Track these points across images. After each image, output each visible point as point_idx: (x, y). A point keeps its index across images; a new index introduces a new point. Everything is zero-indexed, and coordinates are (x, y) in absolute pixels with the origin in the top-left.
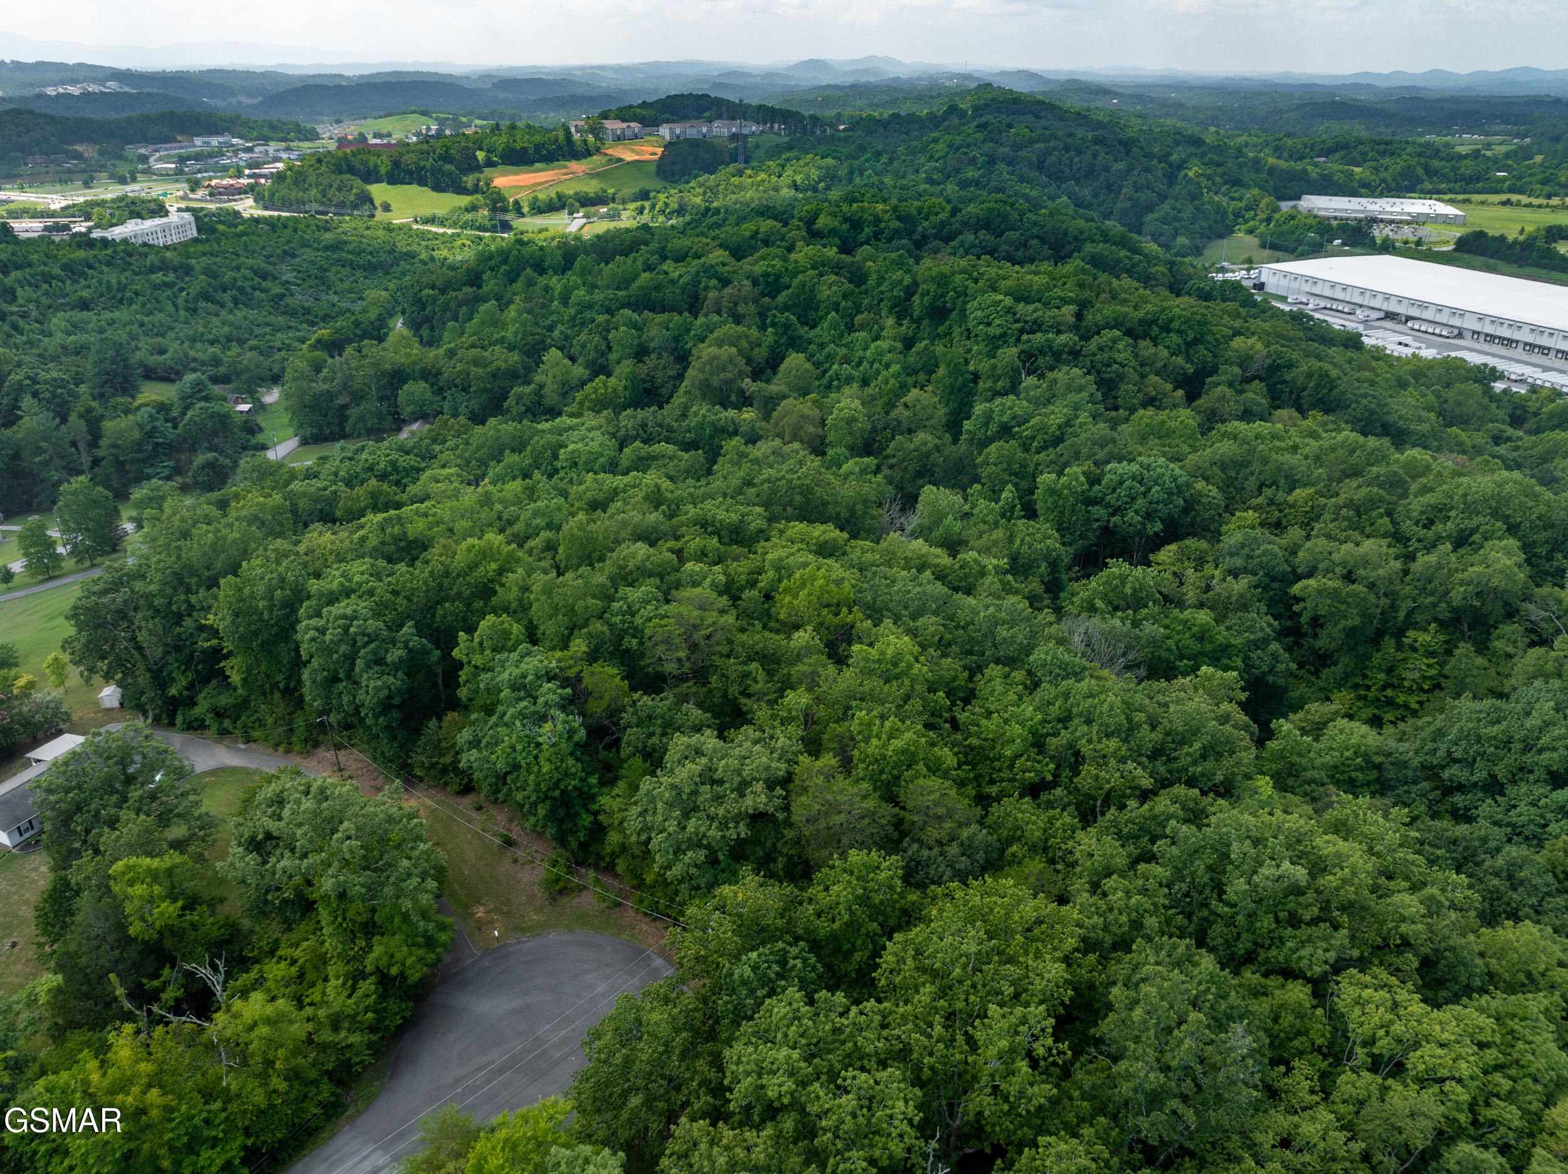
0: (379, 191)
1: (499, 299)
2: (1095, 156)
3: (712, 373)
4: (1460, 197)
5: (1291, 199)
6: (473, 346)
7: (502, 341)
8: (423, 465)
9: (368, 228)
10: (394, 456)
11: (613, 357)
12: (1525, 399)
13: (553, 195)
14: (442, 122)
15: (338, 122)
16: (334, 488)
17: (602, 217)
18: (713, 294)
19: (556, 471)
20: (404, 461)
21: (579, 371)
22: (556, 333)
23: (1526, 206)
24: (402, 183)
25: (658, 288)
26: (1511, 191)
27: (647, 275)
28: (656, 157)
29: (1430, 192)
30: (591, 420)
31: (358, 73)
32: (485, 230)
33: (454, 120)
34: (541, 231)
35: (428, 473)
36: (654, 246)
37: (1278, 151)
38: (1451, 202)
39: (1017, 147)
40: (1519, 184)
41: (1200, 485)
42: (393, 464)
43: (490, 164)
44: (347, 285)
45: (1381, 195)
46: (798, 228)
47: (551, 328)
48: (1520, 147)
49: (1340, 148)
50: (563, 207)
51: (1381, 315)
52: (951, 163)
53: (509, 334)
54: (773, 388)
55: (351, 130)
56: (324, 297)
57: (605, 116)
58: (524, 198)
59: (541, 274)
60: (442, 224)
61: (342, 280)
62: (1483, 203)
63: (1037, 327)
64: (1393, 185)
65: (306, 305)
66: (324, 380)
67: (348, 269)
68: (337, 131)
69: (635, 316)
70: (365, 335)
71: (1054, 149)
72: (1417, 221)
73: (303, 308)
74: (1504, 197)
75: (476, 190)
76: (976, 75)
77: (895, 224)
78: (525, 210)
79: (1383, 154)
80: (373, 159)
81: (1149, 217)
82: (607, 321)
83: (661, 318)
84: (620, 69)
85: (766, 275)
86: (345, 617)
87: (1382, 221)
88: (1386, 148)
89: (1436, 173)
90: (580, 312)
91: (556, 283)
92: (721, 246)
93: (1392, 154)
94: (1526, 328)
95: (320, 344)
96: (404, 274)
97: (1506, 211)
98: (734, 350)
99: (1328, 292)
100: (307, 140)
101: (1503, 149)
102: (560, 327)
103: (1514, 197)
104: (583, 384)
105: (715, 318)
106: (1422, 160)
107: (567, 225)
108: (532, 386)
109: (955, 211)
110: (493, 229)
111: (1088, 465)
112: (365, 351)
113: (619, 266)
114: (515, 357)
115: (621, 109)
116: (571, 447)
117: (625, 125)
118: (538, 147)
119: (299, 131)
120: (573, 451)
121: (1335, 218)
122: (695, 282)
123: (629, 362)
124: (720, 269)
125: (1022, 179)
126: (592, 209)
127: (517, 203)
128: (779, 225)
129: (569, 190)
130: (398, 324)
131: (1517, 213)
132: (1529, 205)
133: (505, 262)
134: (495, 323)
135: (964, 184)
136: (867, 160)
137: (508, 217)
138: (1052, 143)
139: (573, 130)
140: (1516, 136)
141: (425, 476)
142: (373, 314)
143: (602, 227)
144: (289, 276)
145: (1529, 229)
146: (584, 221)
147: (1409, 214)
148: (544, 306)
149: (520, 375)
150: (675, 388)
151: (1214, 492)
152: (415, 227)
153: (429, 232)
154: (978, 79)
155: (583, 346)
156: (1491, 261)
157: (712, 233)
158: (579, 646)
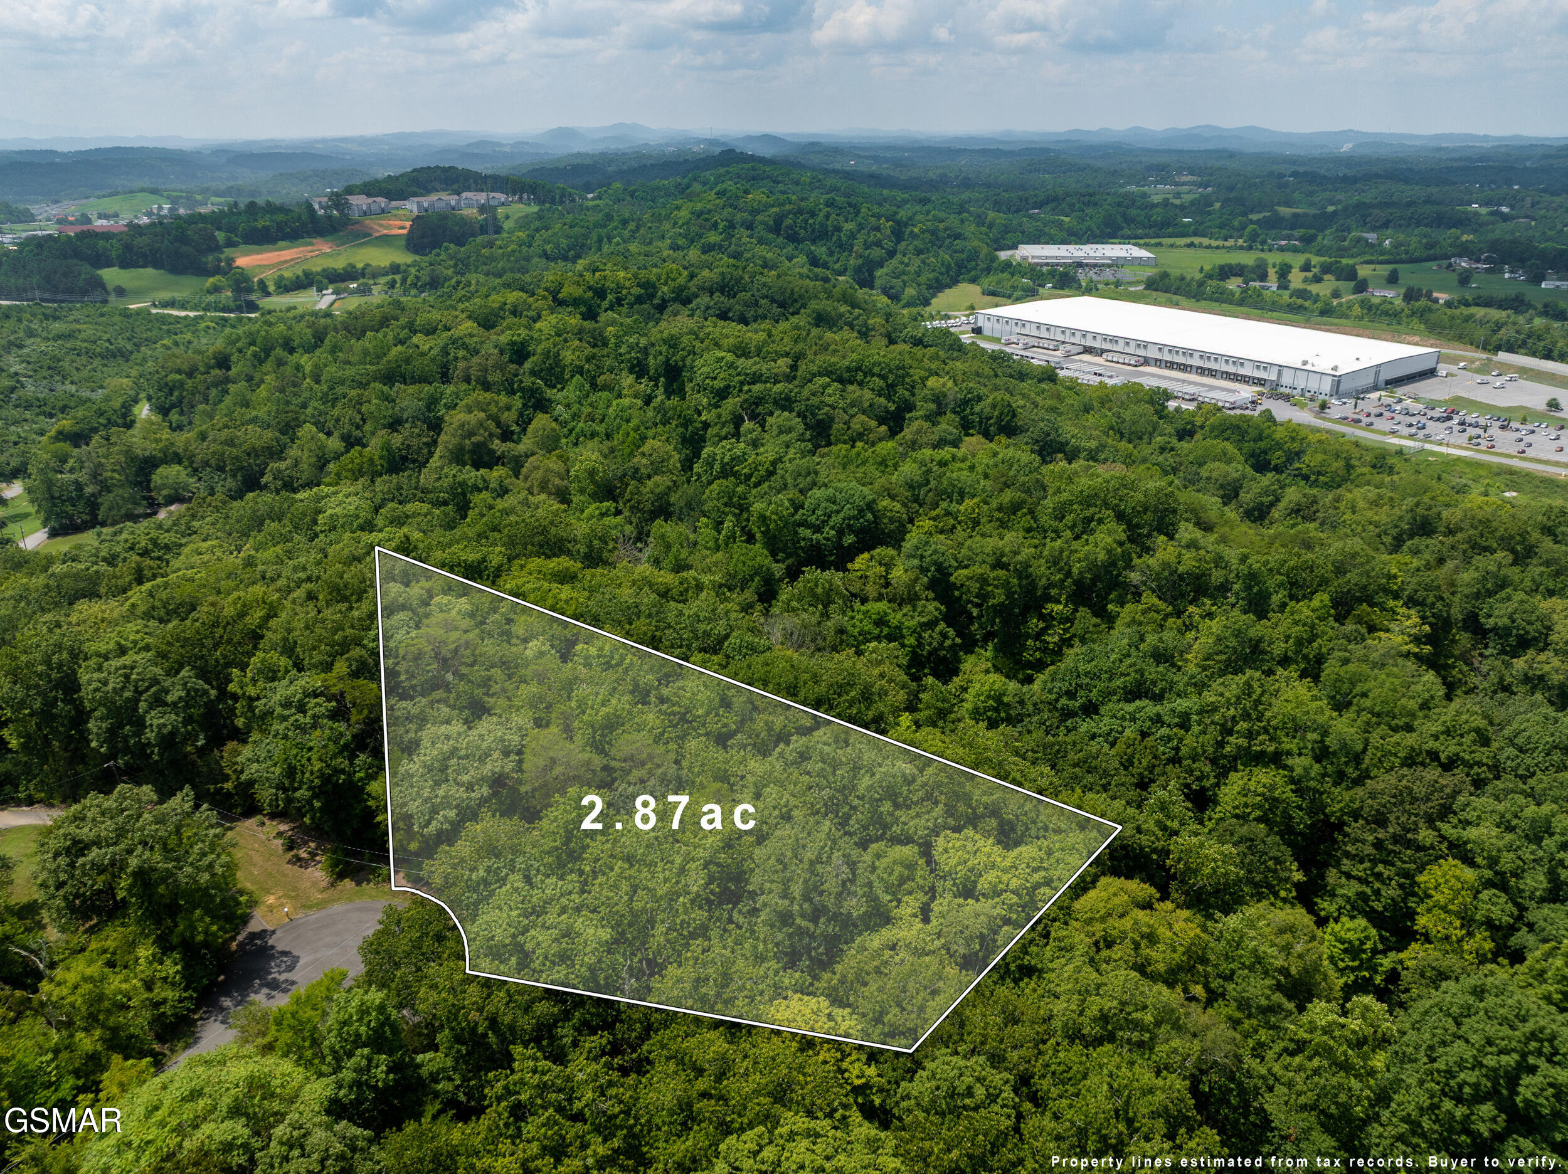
0: (111, 275)
1: (249, 379)
2: (827, 217)
3: (464, 437)
4: (1153, 241)
5: (1010, 249)
6: (226, 426)
7: (254, 420)
8: (184, 541)
9: (102, 315)
10: (154, 534)
11: (368, 427)
12: (1193, 414)
13: (300, 273)
14: (174, 201)
15: (56, 202)
16: (95, 568)
17: (352, 292)
18: (461, 365)
19: (317, 536)
20: (166, 538)
21: (334, 443)
22: (309, 411)
23: (1207, 247)
24: (136, 266)
25: (407, 361)
26: (1195, 234)
27: (399, 348)
28: (405, 231)
29: (1129, 237)
30: (346, 487)
31: (74, 148)
32: (230, 311)
33: (188, 198)
34: (289, 309)
35: (191, 547)
36: (403, 320)
37: (998, 206)
38: (1146, 246)
39: (754, 212)
40: (1201, 228)
41: (885, 503)
42: (155, 542)
43: (230, 244)
44: (85, 373)
45: (1087, 242)
46: (544, 298)
47: (304, 406)
48: (1202, 196)
49: (1051, 201)
50: (310, 285)
51: (1081, 349)
52: (694, 229)
53: (262, 413)
54: (521, 448)
55: (70, 209)
56: (59, 387)
57: (350, 191)
58: (269, 276)
59: (291, 353)
60: (183, 307)
61: (78, 369)
62: (1172, 246)
63: (756, 379)
64: (1098, 232)
65: (41, 396)
66: (72, 470)
67: (84, 358)
68: (54, 211)
69: (386, 389)
70: (110, 423)
71: (790, 212)
72: (1117, 264)
73: (38, 399)
74: (1188, 240)
75: (217, 271)
76: (723, 140)
77: (637, 291)
78: (271, 288)
79: (1087, 204)
80: (101, 242)
81: (879, 273)
82: (359, 396)
83: (411, 389)
84: (363, 141)
85: (513, 344)
86: (125, 667)
87: (1087, 265)
88: (1089, 199)
89: (1133, 221)
90: (331, 388)
91: (306, 361)
92: (469, 317)
93: (1096, 204)
94: (1196, 355)
95: (62, 436)
96: (145, 360)
97: (1191, 251)
98: (482, 415)
99: (1035, 333)
100: (21, 222)
101: (1190, 197)
102: (314, 404)
103: (1197, 240)
104: (337, 457)
105: (464, 386)
106: (1121, 210)
107: (316, 303)
108: (289, 461)
109: (692, 276)
110: (239, 309)
111: (792, 493)
112: (113, 439)
113: (369, 341)
114: (269, 435)
115: (365, 184)
116: (329, 512)
117: (370, 200)
118: (280, 226)
119: (11, 213)
120: (332, 516)
121: (1047, 264)
122: (445, 351)
123: (383, 432)
124: (467, 340)
125: (761, 242)
126: (342, 285)
127: (261, 282)
128: (524, 296)
129: (317, 266)
130: (143, 411)
131: (1200, 253)
132: (1209, 247)
133: (253, 343)
134: (246, 404)
135: (707, 249)
136: (615, 228)
137: (254, 297)
138: (788, 207)
139: (316, 207)
140: (1200, 185)
141: (186, 550)
142: (117, 403)
143: (353, 303)
144: (16, 368)
145: (1207, 268)
146: (334, 297)
147: (1110, 258)
148: (295, 385)
149: (276, 452)
150: (431, 454)
151: (897, 506)
152: (154, 311)
153: (170, 316)
154: (724, 144)
155: (338, 420)
156: (1175, 298)
157: (461, 306)
158: (341, 667)
